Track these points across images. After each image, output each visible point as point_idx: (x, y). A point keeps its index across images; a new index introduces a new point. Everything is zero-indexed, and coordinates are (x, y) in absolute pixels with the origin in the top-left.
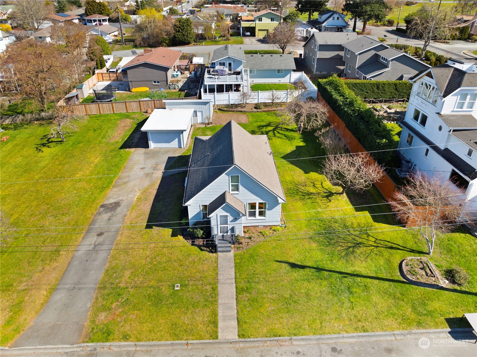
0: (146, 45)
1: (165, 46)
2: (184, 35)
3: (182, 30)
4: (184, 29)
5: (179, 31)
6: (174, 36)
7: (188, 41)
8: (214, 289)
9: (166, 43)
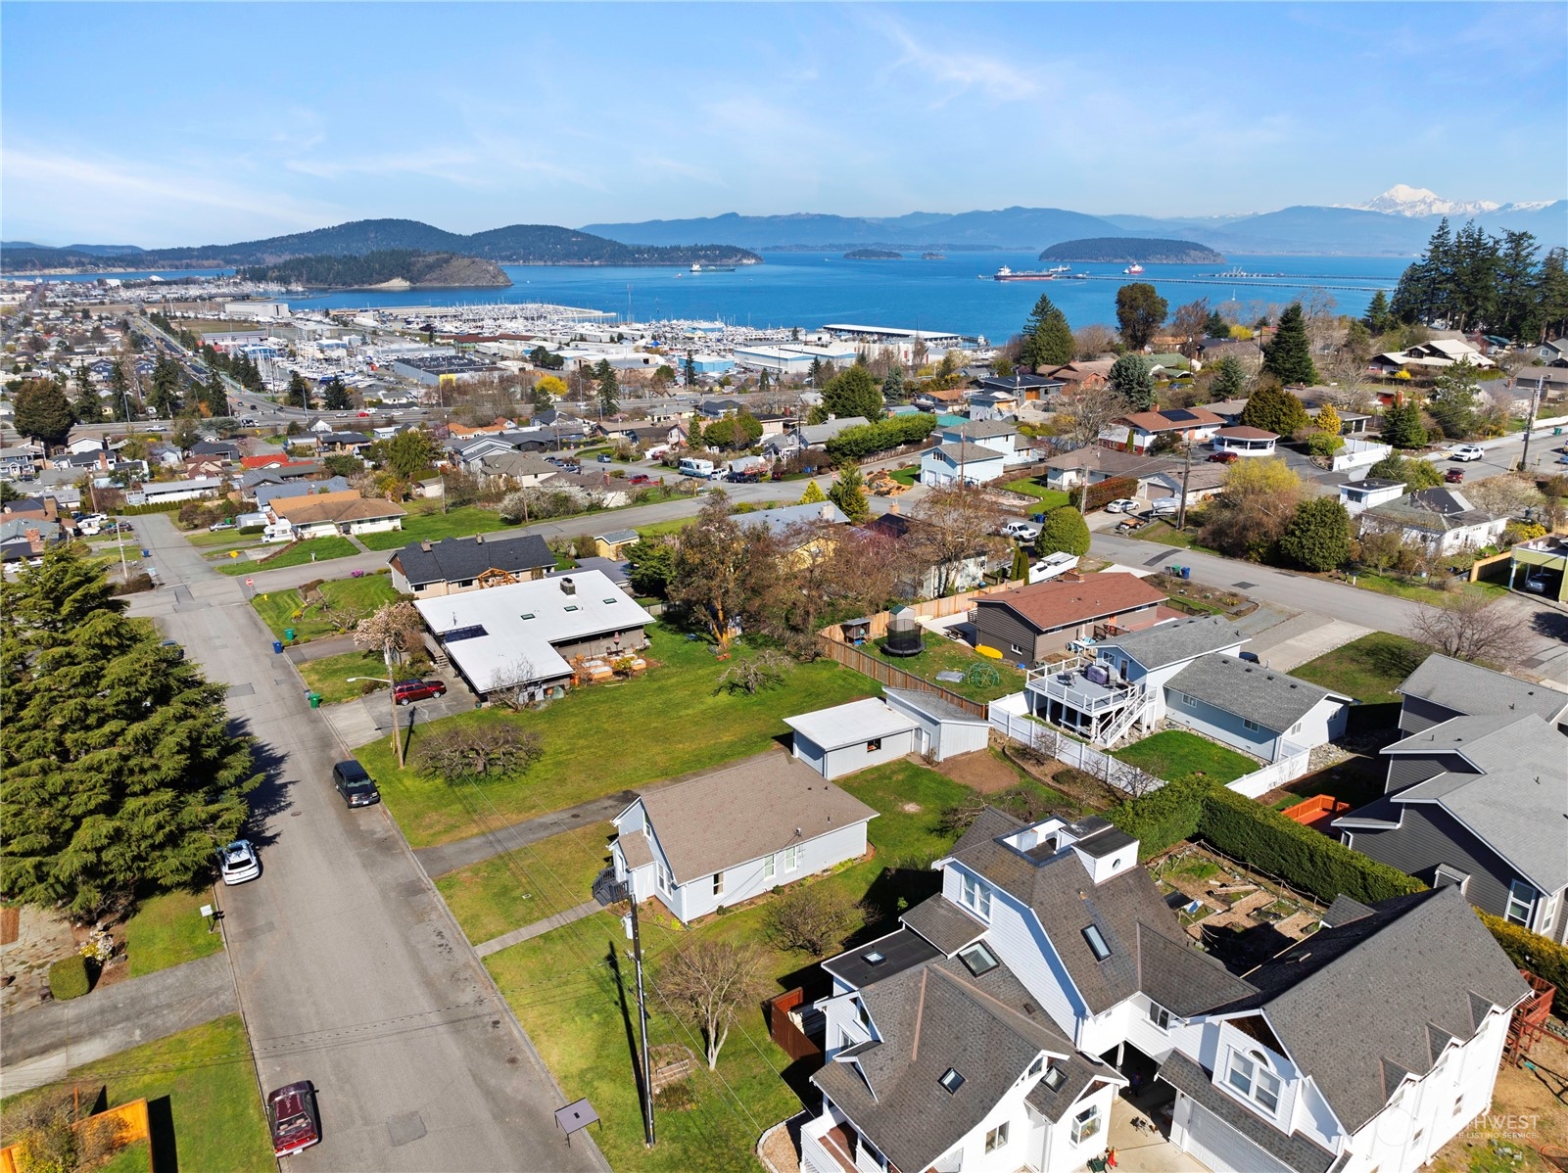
0: (1215, 545)
1: (1256, 560)
2: (1303, 547)
3: (1303, 531)
4: (1308, 530)
5: (1293, 533)
6: (1279, 541)
7: (1313, 564)
8: (538, 919)
9: (1259, 553)
